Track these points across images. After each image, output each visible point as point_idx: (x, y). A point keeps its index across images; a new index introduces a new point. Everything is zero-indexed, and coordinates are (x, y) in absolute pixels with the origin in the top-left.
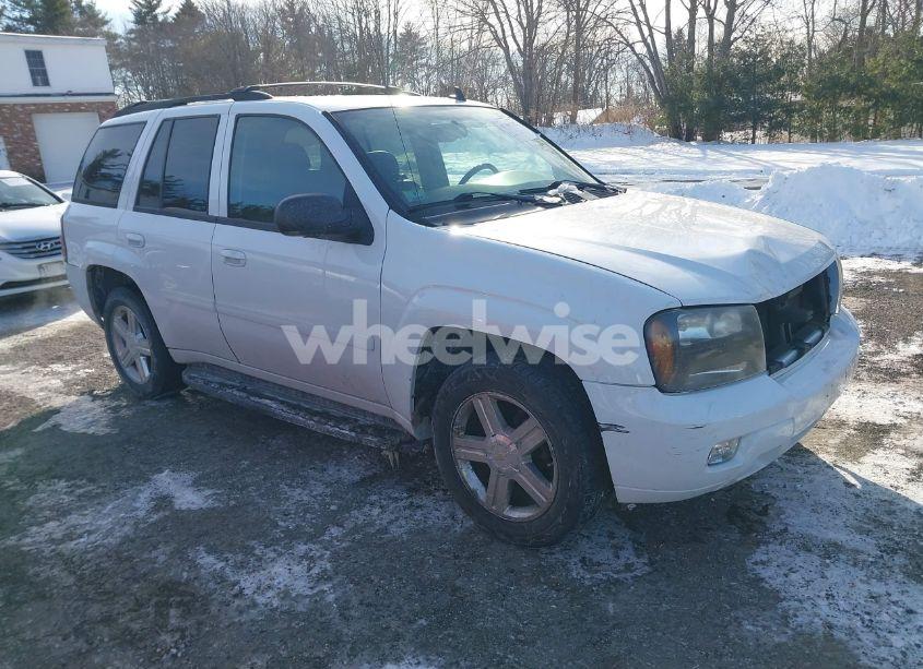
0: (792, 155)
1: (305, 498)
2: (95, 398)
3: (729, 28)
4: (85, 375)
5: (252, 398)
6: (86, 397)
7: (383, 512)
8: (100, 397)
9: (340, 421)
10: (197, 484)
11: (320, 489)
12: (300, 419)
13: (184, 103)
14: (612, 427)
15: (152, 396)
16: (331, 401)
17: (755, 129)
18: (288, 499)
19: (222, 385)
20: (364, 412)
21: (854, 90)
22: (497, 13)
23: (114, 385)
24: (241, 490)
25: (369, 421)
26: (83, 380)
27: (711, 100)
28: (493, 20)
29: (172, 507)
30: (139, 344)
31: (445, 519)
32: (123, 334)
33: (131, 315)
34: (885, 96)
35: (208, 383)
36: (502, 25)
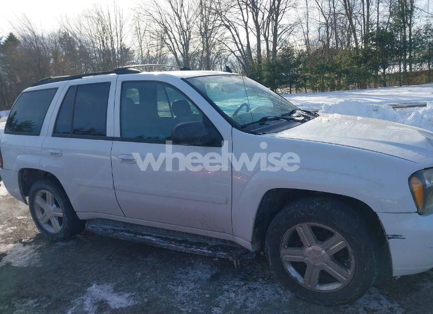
0: (311, 98)
1: (187, 292)
2: (25, 244)
3: (275, 44)
4: (11, 231)
5: (138, 236)
6: (18, 244)
7: (237, 295)
8: (29, 243)
9: (198, 245)
10: (117, 290)
11: (192, 286)
12: (173, 246)
13: (80, 77)
14: (395, 237)
15: (63, 240)
16: (187, 233)
17: (291, 87)
18: (177, 294)
19: (115, 231)
20: (211, 239)
21: (330, 70)
22: (170, 39)
23: (33, 235)
24: (147, 291)
25: (214, 243)
26: (11, 233)
27: (272, 75)
28: (168, 41)
29: (110, 308)
30: (52, 211)
31: (274, 295)
32: (42, 206)
33: (49, 195)
34: (343, 72)
35: (105, 229)
36: (173, 44)
